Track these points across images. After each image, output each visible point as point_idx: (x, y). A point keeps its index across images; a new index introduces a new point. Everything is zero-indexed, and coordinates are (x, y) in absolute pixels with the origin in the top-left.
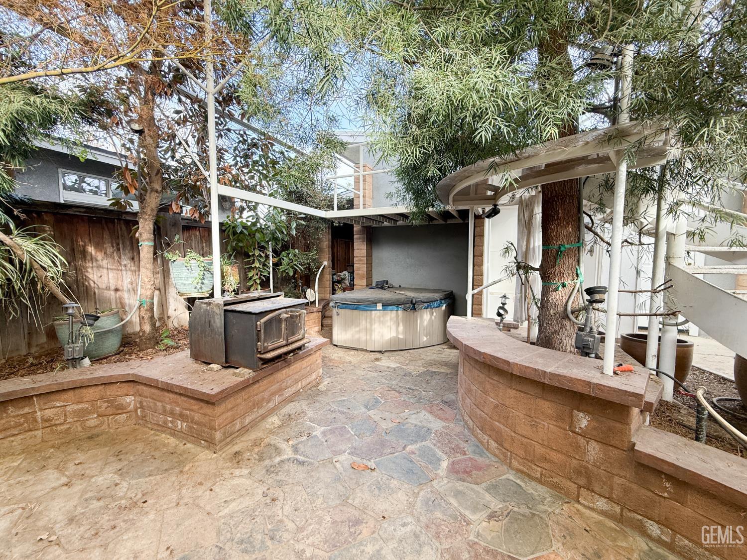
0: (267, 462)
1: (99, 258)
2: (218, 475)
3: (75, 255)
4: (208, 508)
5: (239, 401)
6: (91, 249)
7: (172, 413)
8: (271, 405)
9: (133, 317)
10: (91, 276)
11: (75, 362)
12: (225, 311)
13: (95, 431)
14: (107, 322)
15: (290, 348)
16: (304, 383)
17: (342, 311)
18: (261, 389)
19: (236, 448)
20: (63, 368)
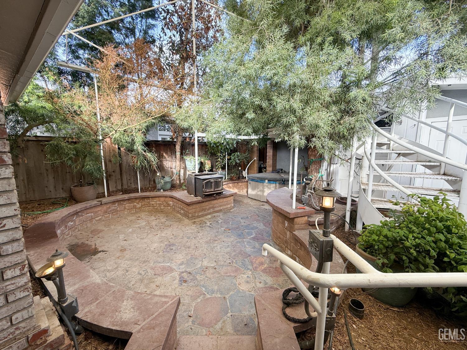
0: (201, 225)
1: (167, 157)
2: (188, 225)
3: (160, 157)
4: (183, 230)
5: (197, 207)
6: (165, 154)
7: (180, 208)
8: (209, 211)
9: (175, 177)
10: (164, 163)
11: (159, 190)
12: (195, 178)
13: (163, 210)
14: (167, 179)
15: (215, 192)
16: (224, 207)
17: (252, 182)
18: (205, 205)
19: (195, 221)
20: (156, 191)
